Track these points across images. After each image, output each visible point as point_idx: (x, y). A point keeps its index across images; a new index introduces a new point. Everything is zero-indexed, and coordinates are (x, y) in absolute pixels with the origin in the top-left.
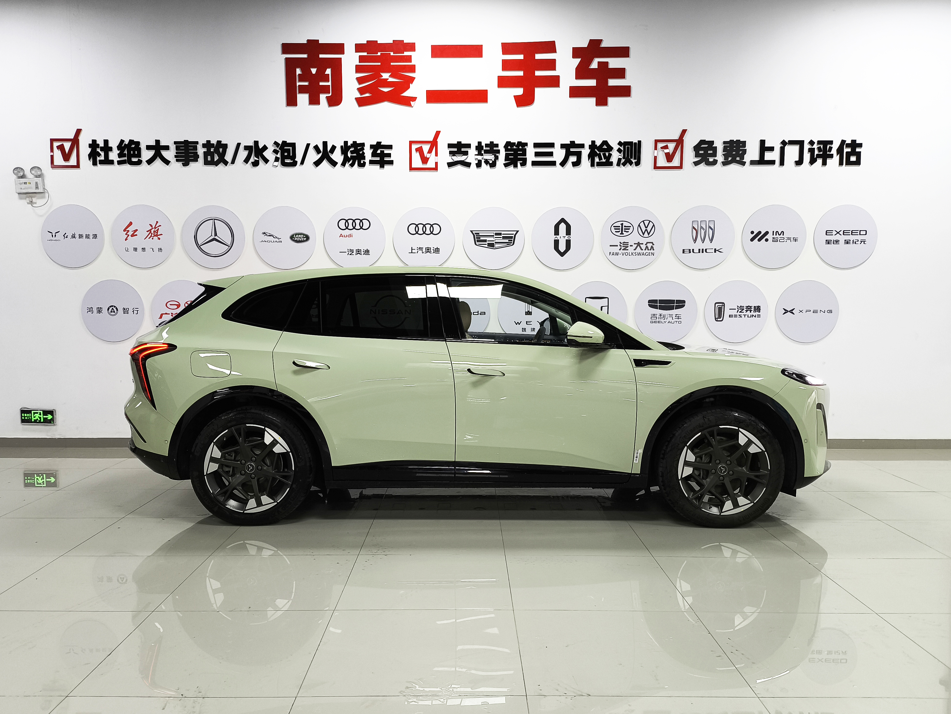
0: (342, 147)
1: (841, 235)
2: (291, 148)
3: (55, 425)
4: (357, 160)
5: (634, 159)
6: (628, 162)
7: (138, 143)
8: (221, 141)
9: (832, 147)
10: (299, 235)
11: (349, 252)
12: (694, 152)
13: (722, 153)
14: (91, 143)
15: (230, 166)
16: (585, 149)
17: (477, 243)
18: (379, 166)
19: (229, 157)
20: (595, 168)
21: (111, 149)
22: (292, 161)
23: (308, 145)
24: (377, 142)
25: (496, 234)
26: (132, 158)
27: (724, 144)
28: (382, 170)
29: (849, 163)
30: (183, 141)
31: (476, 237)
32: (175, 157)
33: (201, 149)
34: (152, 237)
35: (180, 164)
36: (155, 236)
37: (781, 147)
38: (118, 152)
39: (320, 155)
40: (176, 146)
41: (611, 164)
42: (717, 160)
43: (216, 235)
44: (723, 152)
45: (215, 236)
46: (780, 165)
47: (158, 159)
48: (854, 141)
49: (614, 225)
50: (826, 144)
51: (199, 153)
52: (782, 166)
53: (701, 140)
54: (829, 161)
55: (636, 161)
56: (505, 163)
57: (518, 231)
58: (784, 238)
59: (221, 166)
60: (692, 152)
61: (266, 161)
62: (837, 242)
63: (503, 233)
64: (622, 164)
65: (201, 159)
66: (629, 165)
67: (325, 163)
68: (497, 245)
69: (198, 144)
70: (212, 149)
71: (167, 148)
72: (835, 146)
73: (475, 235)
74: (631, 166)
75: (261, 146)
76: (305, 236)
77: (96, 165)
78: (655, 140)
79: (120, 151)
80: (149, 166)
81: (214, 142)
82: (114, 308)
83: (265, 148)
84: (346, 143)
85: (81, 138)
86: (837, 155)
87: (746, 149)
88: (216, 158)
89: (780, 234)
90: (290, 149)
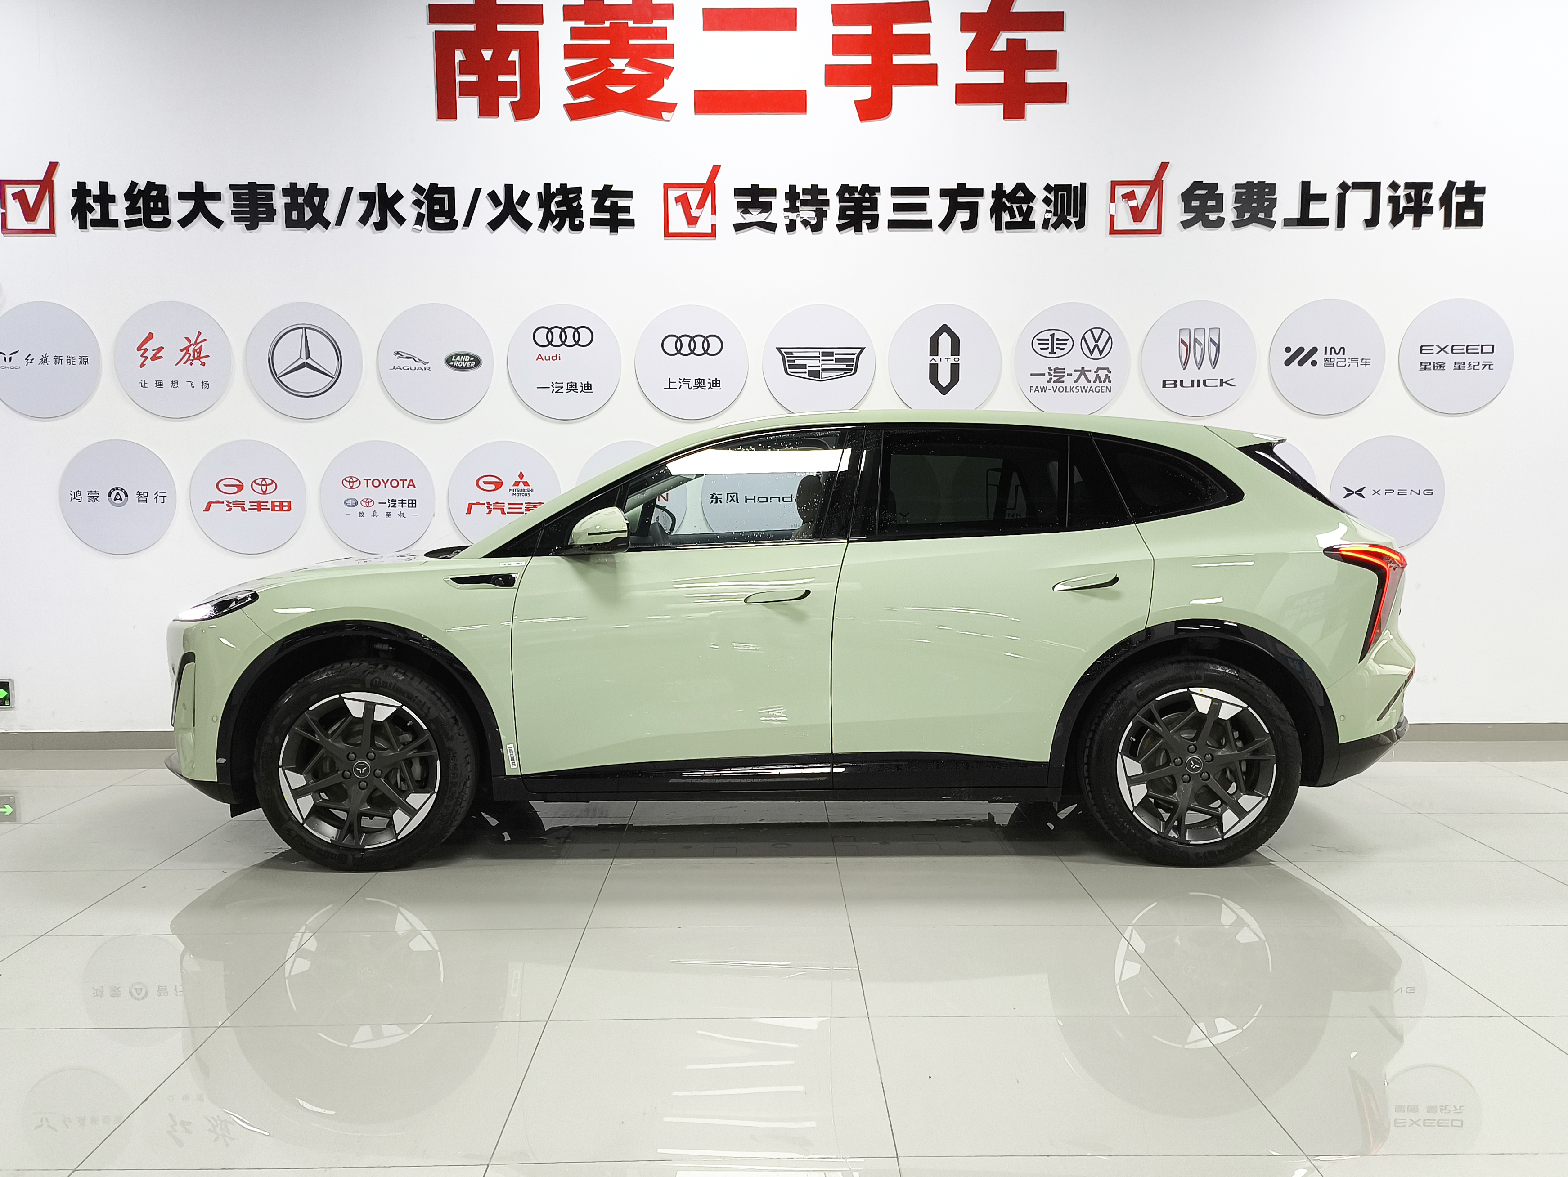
0: (539, 194)
1: (1447, 353)
2: (446, 196)
3: (12, 708)
4: (568, 219)
5: (1074, 217)
6: (1061, 221)
7: (163, 189)
8: (317, 184)
9: (1431, 195)
10: (462, 357)
11: (555, 388)
12: (1183, 203)
13: (1232, 205)
14: (76, 188)
15: (334, 230)
16: (984, 198)
17: (789, 371)
18: (609, 230)
19: (331, 212)
20: (1003, 232)
21: (113, 199)
22: (448, 221)
23: (477, 191)
24: (605, 185)
25: (824, 354)
26: (152, 216)
27: (1236, 189)
28: (614, 237)
29: (1462, 222)
30: (247, 183)
31: (786, 359)
32: (232, 214)
33: (280, 198)
34: (189, 362)
35: (242, 226)
36: (196, 359)
37: (1339, 194)
38: (127, 204)
39: (500, 208)
40: (233, 192)
41: (1032, 225)
42: (1224, 218)
43: (308, 357)
44: (1235, 203)
45: (306, 359)
46: (1338, 227)
47: (201, 217)
48: (1470, 184)
49: (1038, 337)
50: (1419, 188)
51: (276, 207)
52: (1342, 228)
53: (1194, 182)
54: (1425, 218)
55: (1077, 219)
56: (838, 223)
57: (863, 349)
58: (1345, 359)
59: (318, 228)
60: (1179, 204)
61: (401, 220)
62: (1441, 366)
63: (835, 351)
64: (1052, 225)
65: (280, 217)
66: (1065, 228)
67: (509, 223)
68: (825, 375)
69: (274, 189)
70: (300, 199)
71: (216, 196)
72: (1437, 193)
73: (786, 356)
74: (1068, 228)
75: (390, 193)
76: (472, 359)
77: (86, 228)
78: (1111, 181)
79: (129, 202)
80: (183, 230)
81: (304, 185)
82: (120, 492)
83: (398, 196)
84: (547, 187)
85: (57, 179)
86: (1441, 207)
87: (1276, 199)
88: (308, 214)
89: (1337, 352)
90: (444, 198)
